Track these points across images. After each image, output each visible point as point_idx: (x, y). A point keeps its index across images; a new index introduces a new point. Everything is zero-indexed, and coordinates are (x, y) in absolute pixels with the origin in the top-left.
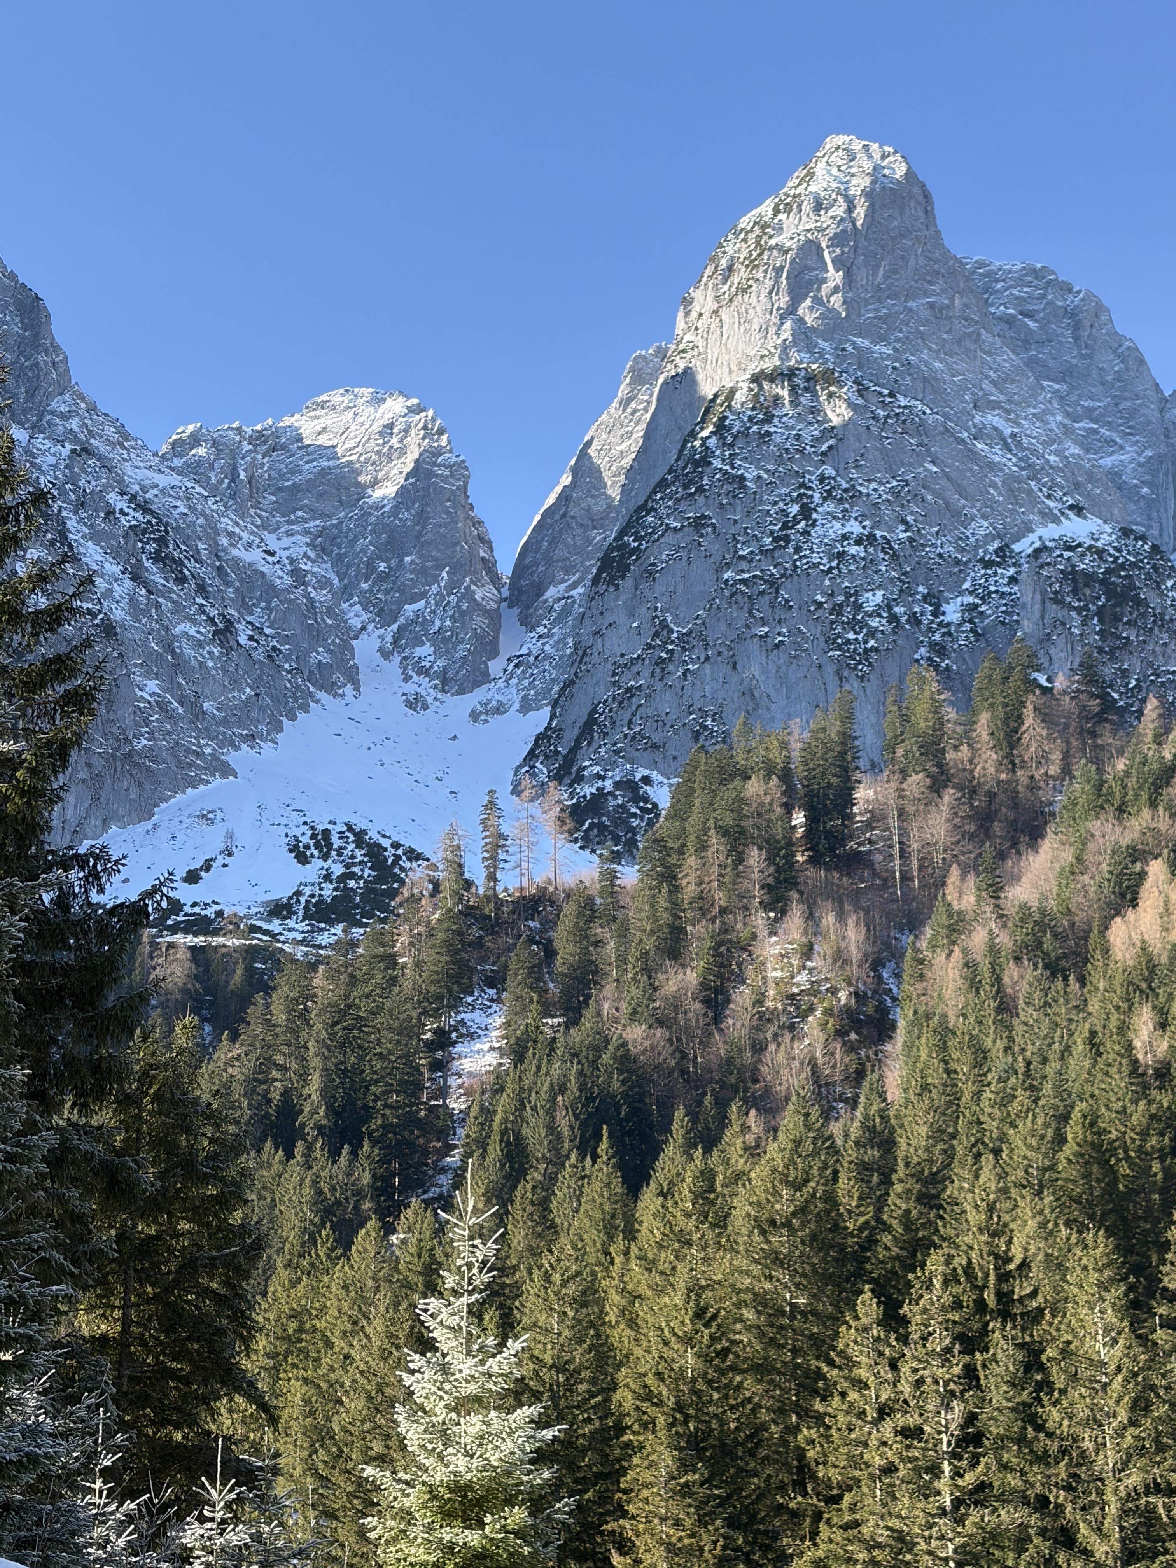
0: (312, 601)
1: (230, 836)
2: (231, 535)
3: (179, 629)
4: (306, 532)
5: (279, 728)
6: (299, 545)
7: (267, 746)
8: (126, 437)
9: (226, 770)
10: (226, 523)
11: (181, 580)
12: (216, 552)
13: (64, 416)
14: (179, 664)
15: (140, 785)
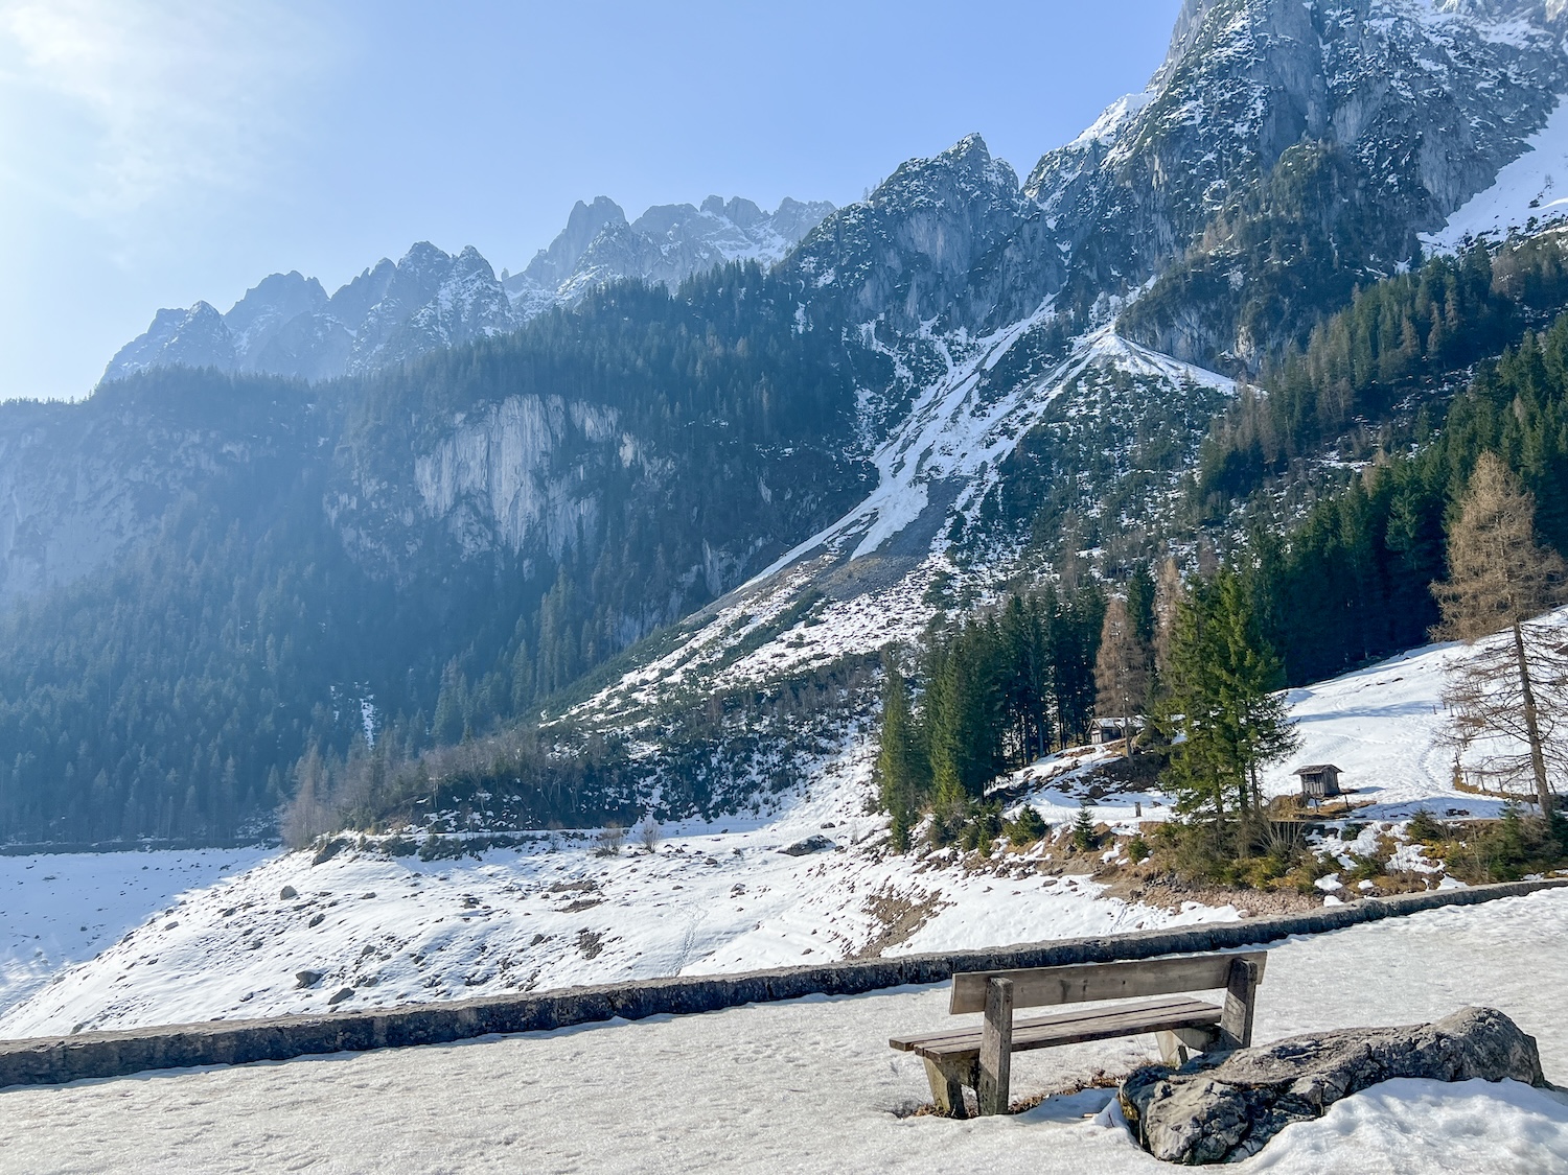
0: (1542, 49)
1: (1548, 178)
2: (1486, 33)
3: (1478, 87)
4: (1524, 18)
5: (1543, 119)
6: (1523, 26)
7: (1541, 131)
8: (1415, 5)
9: (1528, 148)
10: (1480, 27)
11: (1472, 62)
12: (1481, 45)
13: (1380, 8)
14: (1486, 105)
15: (1484, 170)
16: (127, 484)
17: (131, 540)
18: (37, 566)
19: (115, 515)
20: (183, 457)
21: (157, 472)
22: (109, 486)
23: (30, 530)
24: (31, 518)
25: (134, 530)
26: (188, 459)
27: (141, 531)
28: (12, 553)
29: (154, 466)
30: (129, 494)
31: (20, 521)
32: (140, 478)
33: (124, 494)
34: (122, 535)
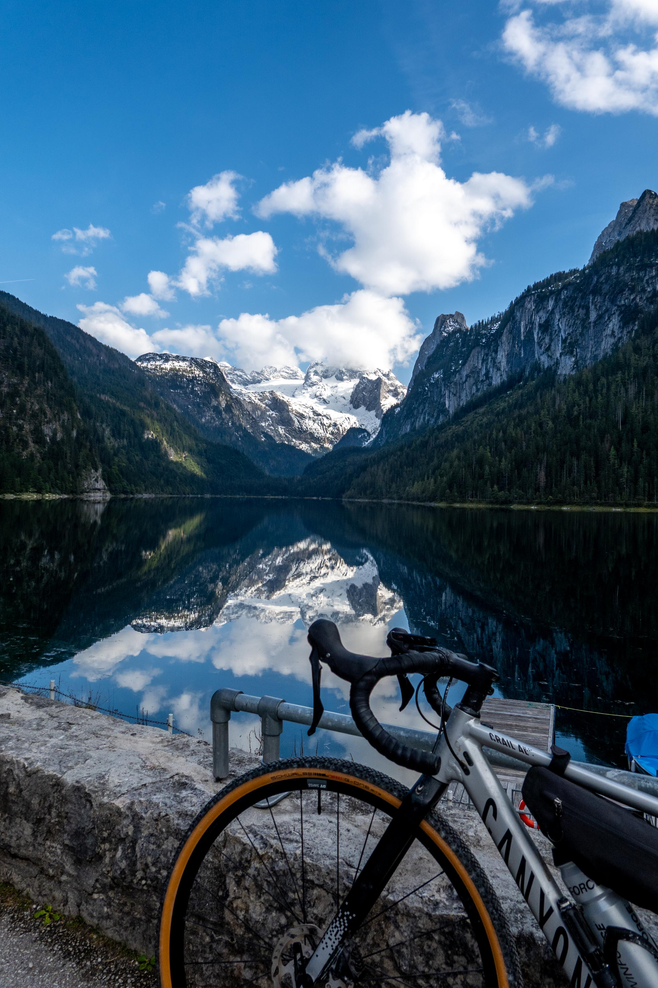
16: (616, 308)
17: (620, 339)
18: (573, 359)
19: (611, 325)
20: (646, 286)
21: (632, 297)
22: (607, 310)
23: (568, 341)
24: (569, 334)
25: (621, 332)
26: (648, 286)
27: (625, 332)
28: (561, 355)
29: (630, 294)
30: (617, 313)
31: (564, 337)
32: (623, 302)
33: (614, 313)
34: (615, 337)
